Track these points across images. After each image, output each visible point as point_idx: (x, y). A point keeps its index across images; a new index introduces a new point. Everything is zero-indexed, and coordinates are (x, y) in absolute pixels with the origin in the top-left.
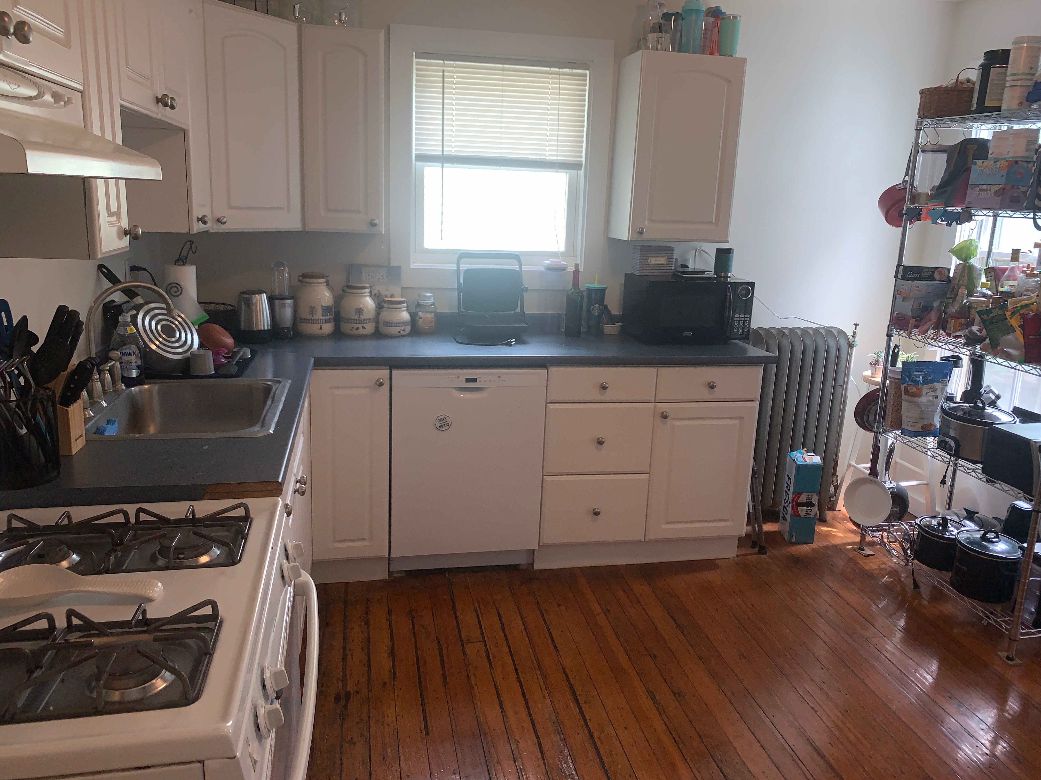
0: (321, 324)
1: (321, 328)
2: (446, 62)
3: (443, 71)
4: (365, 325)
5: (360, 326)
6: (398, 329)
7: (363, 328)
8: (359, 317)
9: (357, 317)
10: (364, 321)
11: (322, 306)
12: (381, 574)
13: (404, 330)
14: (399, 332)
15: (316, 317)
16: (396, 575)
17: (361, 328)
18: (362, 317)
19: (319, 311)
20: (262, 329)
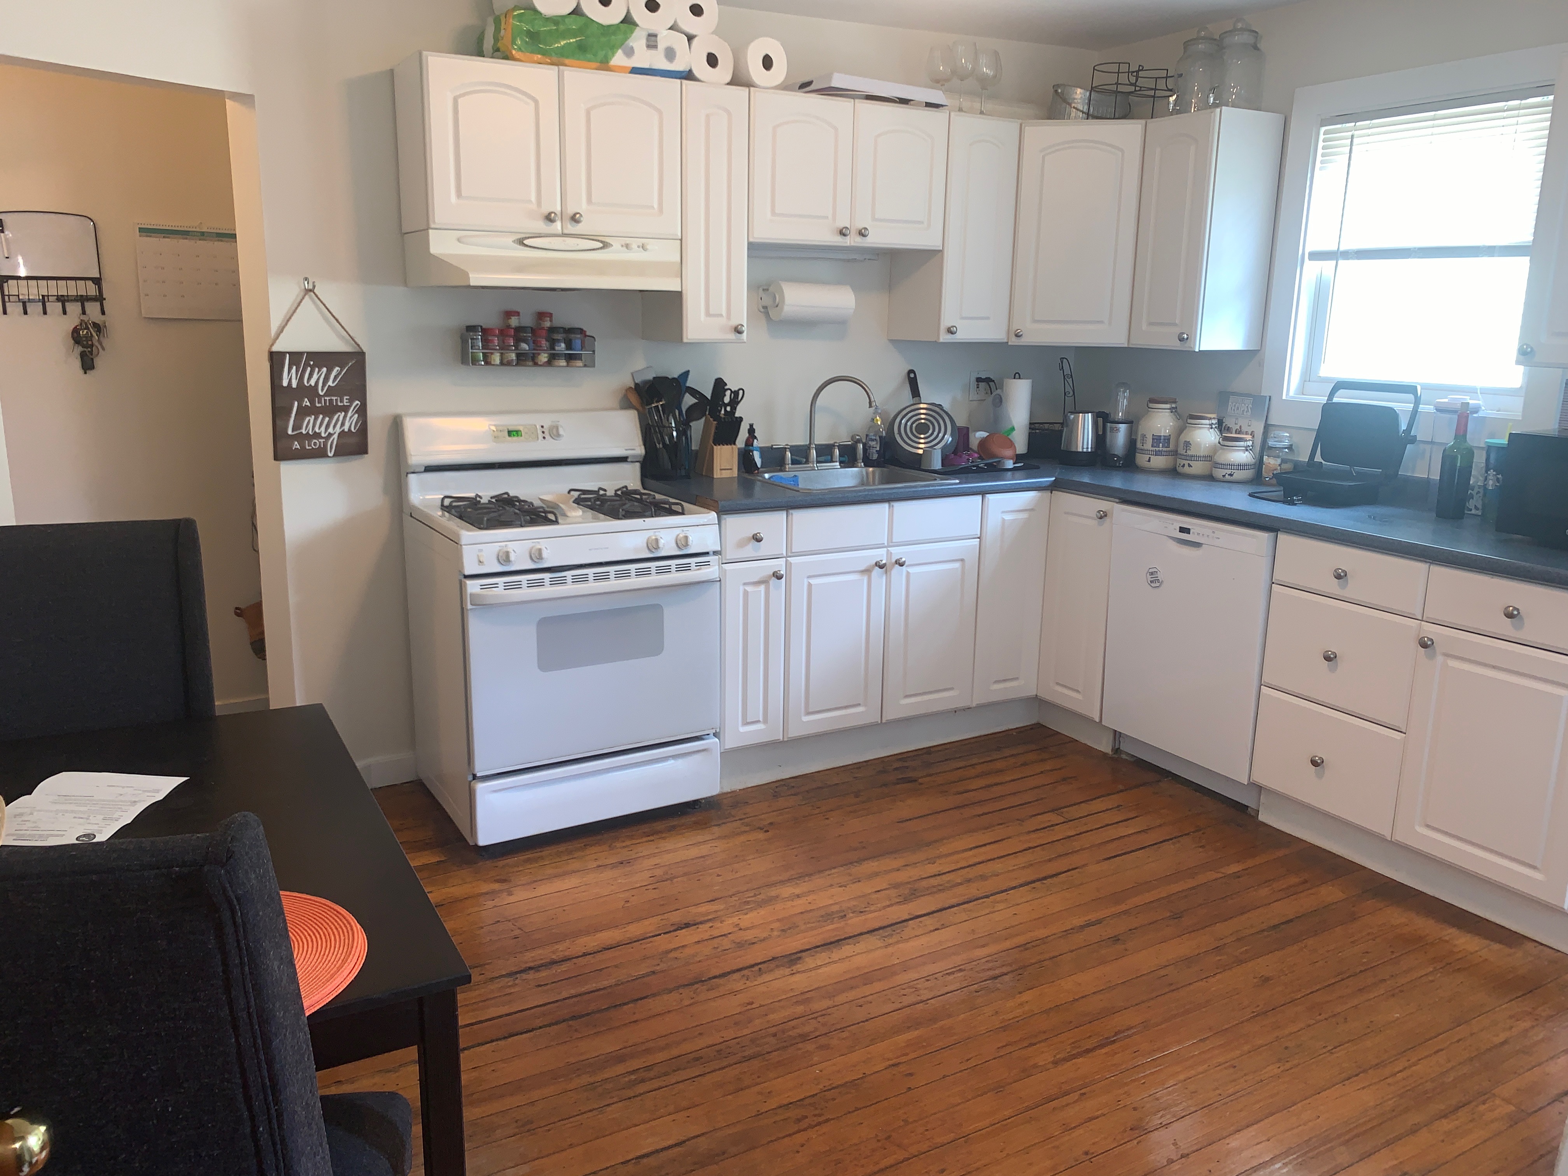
0: (1150, 456)
1: (1149, 461)
2: (1358, 124)
3: (1352, 137)
4: (1191, 463)
5: (1186, 462)
6: (1224, 472)
7: (1190, 466)
8: (1186, 452)
9: (1183, 452)
10: (1192, 458)
11: (1153, 435)
12: (1105, 746)
13: (1231, 475)
14: (1224, 476)
15: (1145, 447)
16: (1124, 756)
17: (1186, 465)
18: (1189, 453)
19: (1149, 441)
20: (1080, 450)
